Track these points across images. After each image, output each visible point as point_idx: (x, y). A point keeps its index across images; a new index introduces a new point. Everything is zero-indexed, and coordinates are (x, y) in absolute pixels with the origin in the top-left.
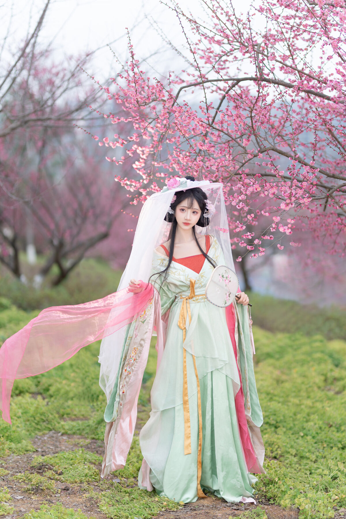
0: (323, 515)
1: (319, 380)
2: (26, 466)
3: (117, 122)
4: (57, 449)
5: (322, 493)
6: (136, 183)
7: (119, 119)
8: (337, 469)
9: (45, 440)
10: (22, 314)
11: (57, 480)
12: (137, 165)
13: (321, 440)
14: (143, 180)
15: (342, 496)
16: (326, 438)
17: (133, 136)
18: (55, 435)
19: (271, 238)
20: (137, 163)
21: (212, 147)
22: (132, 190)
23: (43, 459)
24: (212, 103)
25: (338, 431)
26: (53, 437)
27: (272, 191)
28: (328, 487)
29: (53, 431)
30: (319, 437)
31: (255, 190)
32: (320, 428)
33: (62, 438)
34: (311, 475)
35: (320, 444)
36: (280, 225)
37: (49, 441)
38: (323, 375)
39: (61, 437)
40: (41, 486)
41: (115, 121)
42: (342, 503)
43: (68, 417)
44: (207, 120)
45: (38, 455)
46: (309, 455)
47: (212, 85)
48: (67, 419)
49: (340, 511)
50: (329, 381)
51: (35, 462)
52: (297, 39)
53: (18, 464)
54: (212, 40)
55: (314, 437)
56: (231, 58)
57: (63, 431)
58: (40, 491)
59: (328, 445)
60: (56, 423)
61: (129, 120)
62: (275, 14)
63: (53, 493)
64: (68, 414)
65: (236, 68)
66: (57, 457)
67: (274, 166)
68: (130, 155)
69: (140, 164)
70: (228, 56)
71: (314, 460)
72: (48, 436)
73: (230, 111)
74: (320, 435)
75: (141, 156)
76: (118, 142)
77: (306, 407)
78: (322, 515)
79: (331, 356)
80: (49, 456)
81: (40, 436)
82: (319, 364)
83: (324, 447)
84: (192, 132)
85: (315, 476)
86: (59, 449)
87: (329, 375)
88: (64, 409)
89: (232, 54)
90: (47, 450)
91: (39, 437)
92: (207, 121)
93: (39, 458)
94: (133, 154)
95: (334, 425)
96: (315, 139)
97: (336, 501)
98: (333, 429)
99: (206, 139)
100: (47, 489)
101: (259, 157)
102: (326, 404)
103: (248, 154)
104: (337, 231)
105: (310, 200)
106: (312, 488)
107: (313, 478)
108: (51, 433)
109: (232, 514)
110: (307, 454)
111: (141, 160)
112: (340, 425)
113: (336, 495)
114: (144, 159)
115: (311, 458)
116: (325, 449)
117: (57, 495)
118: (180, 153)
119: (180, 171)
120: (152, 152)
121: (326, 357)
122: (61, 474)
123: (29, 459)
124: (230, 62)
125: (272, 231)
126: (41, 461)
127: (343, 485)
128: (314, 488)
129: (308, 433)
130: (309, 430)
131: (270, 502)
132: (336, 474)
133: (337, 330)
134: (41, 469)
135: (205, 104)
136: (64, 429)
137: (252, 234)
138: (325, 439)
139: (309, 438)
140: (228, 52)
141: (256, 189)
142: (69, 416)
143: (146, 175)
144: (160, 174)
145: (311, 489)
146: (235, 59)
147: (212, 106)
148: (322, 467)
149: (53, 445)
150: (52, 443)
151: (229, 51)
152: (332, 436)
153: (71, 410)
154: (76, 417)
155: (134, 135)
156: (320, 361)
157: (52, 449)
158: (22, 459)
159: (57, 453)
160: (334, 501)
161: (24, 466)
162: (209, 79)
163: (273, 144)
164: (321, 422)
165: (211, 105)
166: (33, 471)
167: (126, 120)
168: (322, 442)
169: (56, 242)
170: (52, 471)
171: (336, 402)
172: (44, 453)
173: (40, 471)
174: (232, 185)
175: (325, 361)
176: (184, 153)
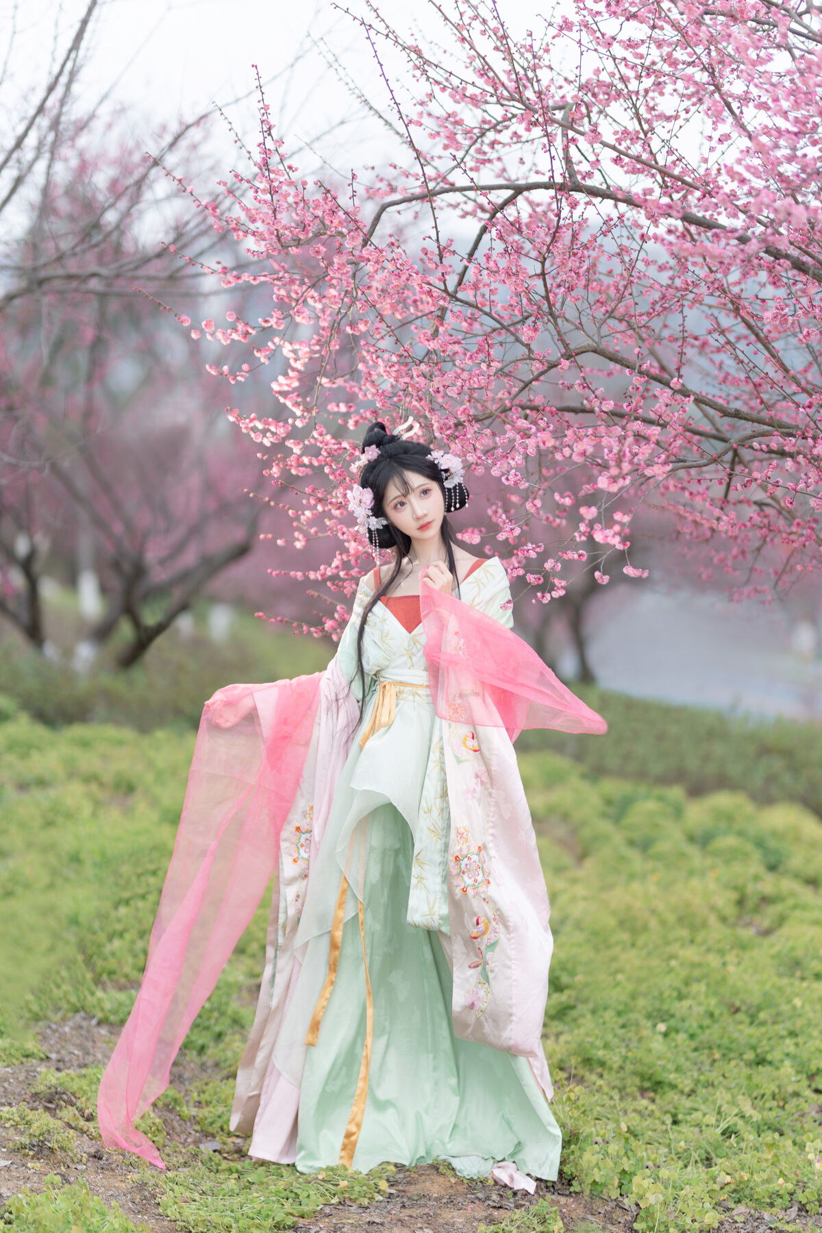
0: (693, 1221)
1: (725, 901)
2: (23, 1092)
3: (233, 285)
4: (87, 1057)
5: (697, 1168)
6: (276, 427)
7: (238, 278)
8: (736, 1111)
9: (65, 1033)
10: (40, 732)
11: (83, 1132)
12: (281, 385)
13: (708, 1042)
14: (295, 417)
15: (742, 1177)
16: (722, 1038)
17: (272, 317)
18: (85, 1024)
19: (580, 556)
20: (281, 379)
21: (454, 343)
22: (267, 443)
23: (58, 1079)
24: (452, 241)
25: (752, 1023)
26: (81, 1027)
27: (579, 448)
28: (713, 1155)
29: (82, 1014)
30: (704, 1037)
31: (541, 445)
32: (711, 1015)
33: (99, 1033)
34: (674, 1127)
35: (706, 1052)
36: (597, 526)
37: (72, 1036)
38: (735, 888)
39: (95, 1030)
40: (49, 1141)
41: (230, 282)
42: (741, 1193)
43: (112, 980)
44: (440, 280)
45: (48, 1068)
46: (676, 1079)
47: (465, 199)
48: (109, 984)
49: (734, 1213)
50: (750, 904)
51: (41, 1084)
52: (662, 94)
53: (6, 1085)
54: (459, 94)
55: (692, 1036)
56: (505, 136)
57: (100, 1015)
58: (46, 1152)
59: (724, 1055)
60: (87, 993)
61: (262, 279)
62: (603, 35)
63: (73, 1161)
64: (111, 973)
65: (518, 160)
66: (85, 1076)
67: (589, 388)
68: (263, 360)
69: (288, 382)
70: (500, 131)
71: (687, 1090)
72: (71, 1023)
73: (495, 261)
74: (707, 1032)
75: (292, 362)
76: (237, 331)
77: (682, 964)
78: (689, 1220)
79: (760, 843)
80: (71, 1072)
81: (55, 1023)
82: (728, 862)
83: (714, 1061)
84: (412, 310)
85: (683, 1128)
86: (90, 1059)
87: (750, 888)
88: (105, 959)
89: (507, 127)
90: (66, 1059)
91: (54, 1026)
92: (442, 283)
93: (50, 1075)
94: (269, 359)
95: (744, 1008)
96: (681, 328)
97: (727, 1188)
98: (741, 1016)
99: (442, 325)
100: (62, 1148)
101: (562, 368)
102: (731, 958)
103: (534, 360)
104: (757, 544)
105: (668, 468)
106: (675, 1158)
107: (679, 1132)
108: (78, 1017)
109: (486, 1218)
110: (672, 1077)
111: (291, 374)
112: (759, 1009)
113: (728, 1174)
114: (298, 371)
115: (680, 1086)
116: (716, 1064)
117: (79, 1167)
118: (378, 357)
119: (377, 398)
120: (317, 355)
121: (749, 847)
122: (90, 1118)
123: (31, 1076)
124: (504, 145)
125: (578, 539)
126: (54, 1081)
127: (749, 1149)
128: (679, 1158)
129: (680, 1025)
130: (683, 1020)
131: (572, 1189)
132: (735, 1125)
133: (787, 779)
134: (52, 1100)
135: (436, 244)
136: (102, 1009)
137: (539, 547)
138: (718, 1042)
139: (681, 1037)
140: (498, 123)
141: (544, 443)
142: (114, 977)
143: (301, 407)
144: (338, 406)
145: (673, 1159)
146: (515, 139)
147: (452, 248)
148: (703, 1107)
149: (81, 1047)
150: (78, 1042)
151: (500, 119)
152: (736, 1035)
153: (119, 962)
154: (129, 981)
155: (275, 315)
156: (730, 856)
157: (78, 1056)
158: (15, 1076)
159: (85, 1066)
160: (722, 1188)
161: (17, 1090)
162: (458, 184)
163: (596, 338)
164: (713, 1002)
165: (449, 246)
166: (37, 1103)
167: (255, 279)
168: (710, 1048)
169: (127, 567)
170: (74, 1108)
171: (755, 953)
172: (61, 1065)
173: (50, 1105)
174: (494, 434)
175: (746, 856)
176: (386, 356)
